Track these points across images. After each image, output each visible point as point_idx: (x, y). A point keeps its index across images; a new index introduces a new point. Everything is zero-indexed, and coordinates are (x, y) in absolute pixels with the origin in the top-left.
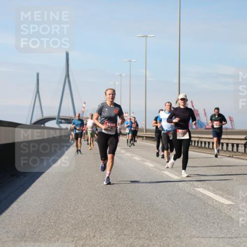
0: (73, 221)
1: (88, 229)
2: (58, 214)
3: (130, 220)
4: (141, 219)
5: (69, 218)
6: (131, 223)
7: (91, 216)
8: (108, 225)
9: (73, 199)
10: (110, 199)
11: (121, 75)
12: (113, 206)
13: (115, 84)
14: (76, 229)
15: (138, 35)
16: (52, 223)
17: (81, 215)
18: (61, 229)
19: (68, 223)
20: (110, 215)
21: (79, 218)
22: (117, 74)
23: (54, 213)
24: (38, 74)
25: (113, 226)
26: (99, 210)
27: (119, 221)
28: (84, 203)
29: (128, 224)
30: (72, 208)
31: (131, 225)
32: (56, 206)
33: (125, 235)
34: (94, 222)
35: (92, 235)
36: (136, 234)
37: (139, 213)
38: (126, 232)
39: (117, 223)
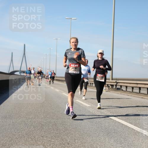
0: (26, 112)
2: (20, 109)
3: (49, 112)
4: (54, 111)
7: (33, 110)
11: (46, 54)
12: (43, 106)
16: (18, 113)
18: (21, 115)
23: (18, 108)
24: (12, 53)
26: (37, 108)
30: (26, 107)
33: (47, 118)
34: (35, 112)
35: (34, 117)
36: (52, 117)
37: (53, 109)
38: (48, 116)
39: (44, 113)
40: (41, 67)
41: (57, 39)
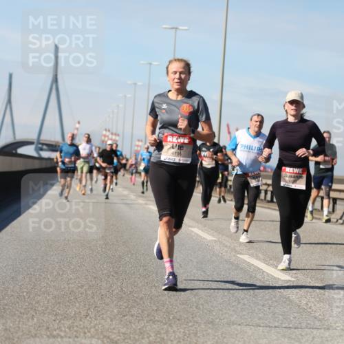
0: (55, 292)
1: (77, 305)
2: (34, 280)
3: (141, 295)
4: (157, 294)
5: (50, 287)
6: (142, 299)
7: (83, 286)
8: (108, 301)
9: (57, 260)
10: (112, 264)
11: (135, 84)
12: (116, 273)
13: (125, 96)
14: (59, 303)
15: (164, 26)
16: (25, 294)
17: (68, 284)
18: (38, 302)
19: (49, 295)
20: (111, 286)
21: (65, 288)
22: (129, 82)
23: (27, 280)
25: (115, 302)
26: (95, 278)
27: (124, 295)
28: (72, 267)
29: (138, 301)
30: (55, 274)
31: (141, 302)
32: (31, 270)
33: (132, 316)
34: (87, 295)
35: (83, 313)
36: (148, 315)
37: (154, 286)
38: (134, 311)
39: (121, 298)
40: (114, 131)
41: (177, 28)
